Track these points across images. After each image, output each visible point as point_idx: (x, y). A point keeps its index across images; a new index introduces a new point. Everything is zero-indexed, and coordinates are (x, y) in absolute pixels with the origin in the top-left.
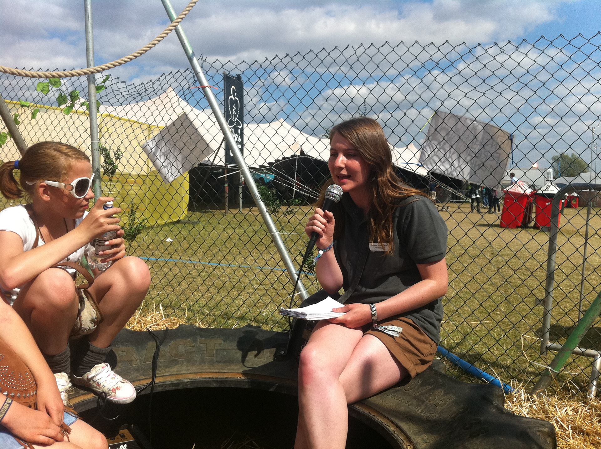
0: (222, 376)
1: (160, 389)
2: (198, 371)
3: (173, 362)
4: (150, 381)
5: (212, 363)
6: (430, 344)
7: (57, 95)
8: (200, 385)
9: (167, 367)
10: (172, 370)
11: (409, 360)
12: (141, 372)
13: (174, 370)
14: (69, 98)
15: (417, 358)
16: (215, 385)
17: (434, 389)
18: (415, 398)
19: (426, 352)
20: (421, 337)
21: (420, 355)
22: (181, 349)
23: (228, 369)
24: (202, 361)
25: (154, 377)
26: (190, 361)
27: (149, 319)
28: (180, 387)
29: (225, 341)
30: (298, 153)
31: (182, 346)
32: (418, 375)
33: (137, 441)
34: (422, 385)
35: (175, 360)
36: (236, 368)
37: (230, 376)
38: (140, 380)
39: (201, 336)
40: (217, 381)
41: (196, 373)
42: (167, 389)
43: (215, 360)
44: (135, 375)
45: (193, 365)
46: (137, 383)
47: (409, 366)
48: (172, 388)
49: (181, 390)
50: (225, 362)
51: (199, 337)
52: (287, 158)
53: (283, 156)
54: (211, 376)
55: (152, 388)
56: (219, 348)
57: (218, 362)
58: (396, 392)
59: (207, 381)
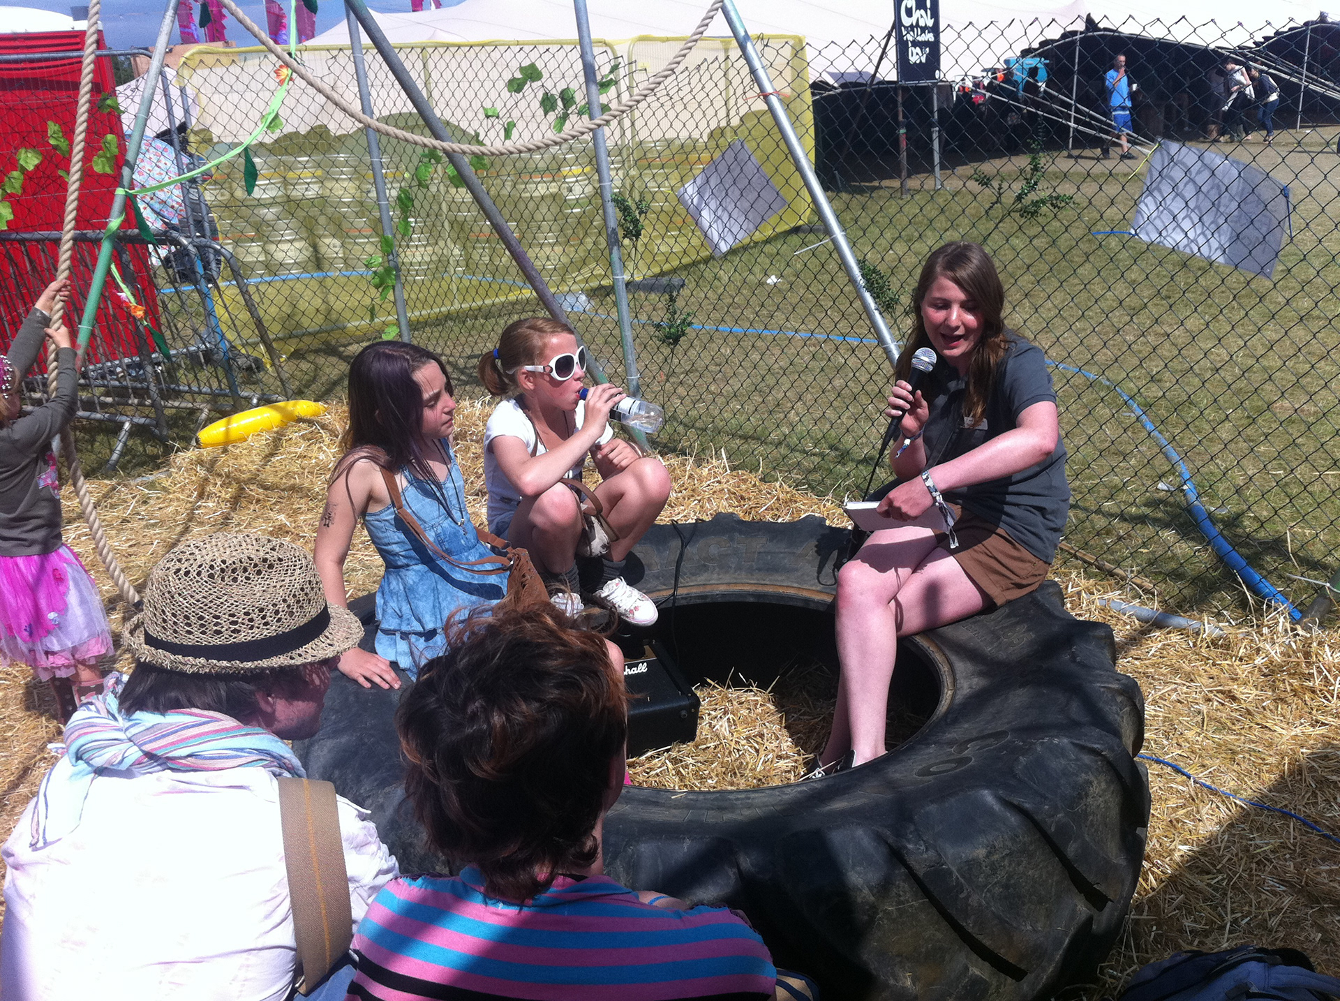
0: (760, 589)
1: (684, 602)
2: (732, 581)
3: (703, 568)
4: (671, 592)
5: (750, 571)
6: (1030, 562)
7: (540, 95)
8: (733, 599)
9: (693, 574)
10: (699, 579)
11: (994, 583)
12: (662, 580)
13: (702, 579)
14: (560, 103)
15: (1008, 581)
16: (751, 600)
17: (1017, 623)
18: (993, 632)
19: (1022, 573)
20: (1015, 553)
21: (1012, 576)
22: (714, 550)
23: (770, 580)
24: (739, 568)
25: (676, 587)
26: (724, 568)
27: (705, 472)
28: (708, 600)
29: (771, 541)
30: (1080, 26)
31: (714, 546)
32: (1009, 602)
33: (659, 660)
34: (1008, 616)
35: (705, 566)
36: (780, 578)
37: (770, 590)
38: (659, 590)
39: (741, 532)
40: (752, 595)
41: (728, 584)
42: (692, 602)
43: (755, 567)
44: (653, 583)
45: (727, 572)
46: (655, 595)
47: (994, 591)
48: (699, 601)
49: (709, 603)
50: (768, 570)
51: (737, 534)
52: (1053, 41)
53: (1041, 39)
54: (747, 588)
55: (674, 601)
56: (762, 550)
57: (759, 570)
58: (974, 623)
59: (740, 594)
